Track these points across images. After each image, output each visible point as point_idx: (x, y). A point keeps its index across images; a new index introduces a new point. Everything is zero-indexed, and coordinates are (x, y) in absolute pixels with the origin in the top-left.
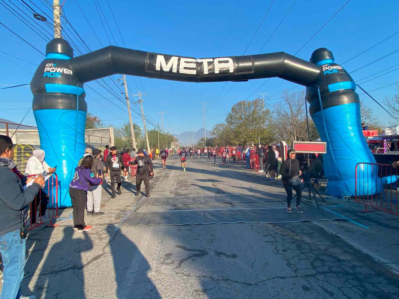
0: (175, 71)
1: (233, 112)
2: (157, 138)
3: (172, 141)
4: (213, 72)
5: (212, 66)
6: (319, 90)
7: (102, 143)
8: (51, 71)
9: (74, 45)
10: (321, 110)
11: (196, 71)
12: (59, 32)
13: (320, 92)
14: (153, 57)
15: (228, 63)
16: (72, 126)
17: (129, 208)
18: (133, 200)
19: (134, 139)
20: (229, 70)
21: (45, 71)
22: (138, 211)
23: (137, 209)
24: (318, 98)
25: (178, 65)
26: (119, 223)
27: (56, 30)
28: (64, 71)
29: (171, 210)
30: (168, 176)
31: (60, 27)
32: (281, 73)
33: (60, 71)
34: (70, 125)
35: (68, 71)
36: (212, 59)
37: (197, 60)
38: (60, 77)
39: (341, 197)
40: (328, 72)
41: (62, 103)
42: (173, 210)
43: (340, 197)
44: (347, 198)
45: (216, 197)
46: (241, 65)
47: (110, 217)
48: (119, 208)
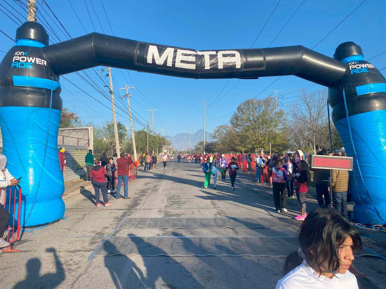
0: (169, 64)
1: (239, 112)
2: (146, 141)
3: (164, 144)
4: (216, 68)
5: (215, 60)
6: (344, 92)
7: (79, 145)
8: (20, 60)
9: (50, 29)
10: (346, 117)
11: (195, 65)
12: (33, 14)
13: (345, 95)
14: (144, 47)
15: (235, 57)
16: (43, 127)
17: (107, 230)
18: (113, 220)
19: (117, 141)
20: (236, 65)
21: (13, 61)
22: (118, 235)
23: (117, 232)
24: (344, 102)
25: (174, 58)
26: (94, 250)
27: (30, 11)
28: (37, 61)
29: (158, 235)
30: (158, 189)
31: (35, 7)
32: (298, 71)
33: (31, 61)
34: (40, 126)
35: (41, 61)
36: (215, 52)
37: (197, 52)
38: (32, 68)
39: (371, 225)
40: (356, 71)
41: (32, 99)
42: (162, 235)
43: (369, 225)
44: (378, 227)
45: (215, 219)
46: (250, 59)
47: (83, 241)
48: (94, 230)
